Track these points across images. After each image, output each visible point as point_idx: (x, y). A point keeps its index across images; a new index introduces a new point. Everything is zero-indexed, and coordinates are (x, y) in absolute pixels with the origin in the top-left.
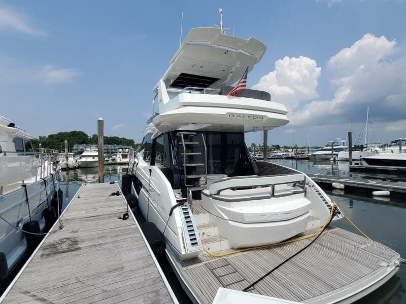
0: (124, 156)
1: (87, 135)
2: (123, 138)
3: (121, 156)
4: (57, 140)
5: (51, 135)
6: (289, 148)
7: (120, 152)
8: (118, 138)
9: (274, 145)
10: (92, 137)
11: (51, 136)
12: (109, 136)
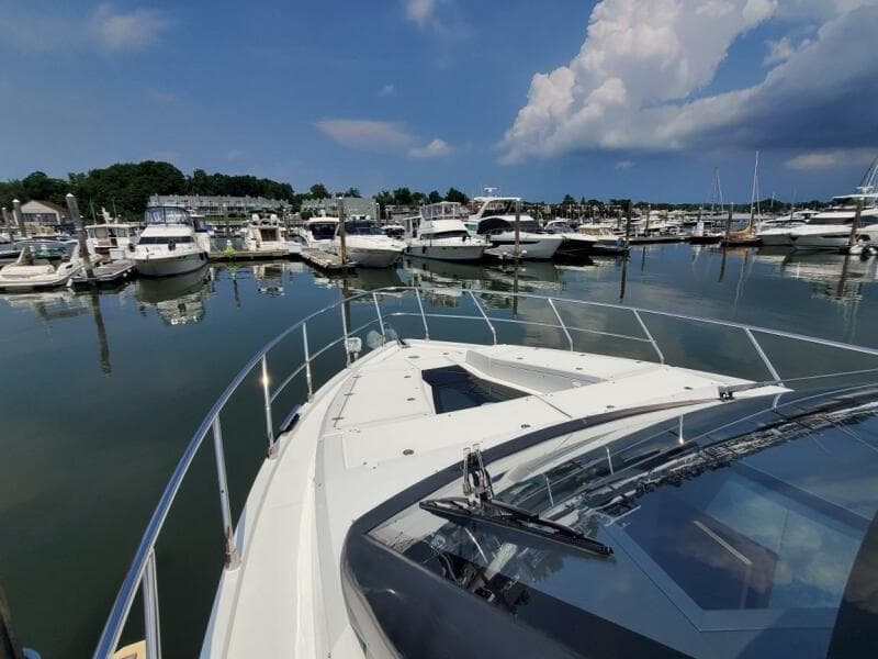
0: (269, 235)
1: (180, 172)
2: (266, 180)
3: (259, 236)
4: (112, 184)
5: (95, 171)
6: (671, 208)
7: (255, 224)
8: (254, 178)
9: (618, 199)
10: (193, 177)
11: (96, 174)
12: (232, 176)
